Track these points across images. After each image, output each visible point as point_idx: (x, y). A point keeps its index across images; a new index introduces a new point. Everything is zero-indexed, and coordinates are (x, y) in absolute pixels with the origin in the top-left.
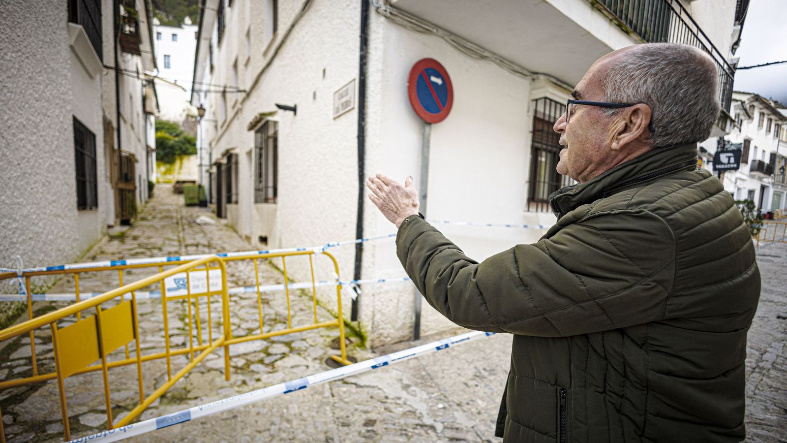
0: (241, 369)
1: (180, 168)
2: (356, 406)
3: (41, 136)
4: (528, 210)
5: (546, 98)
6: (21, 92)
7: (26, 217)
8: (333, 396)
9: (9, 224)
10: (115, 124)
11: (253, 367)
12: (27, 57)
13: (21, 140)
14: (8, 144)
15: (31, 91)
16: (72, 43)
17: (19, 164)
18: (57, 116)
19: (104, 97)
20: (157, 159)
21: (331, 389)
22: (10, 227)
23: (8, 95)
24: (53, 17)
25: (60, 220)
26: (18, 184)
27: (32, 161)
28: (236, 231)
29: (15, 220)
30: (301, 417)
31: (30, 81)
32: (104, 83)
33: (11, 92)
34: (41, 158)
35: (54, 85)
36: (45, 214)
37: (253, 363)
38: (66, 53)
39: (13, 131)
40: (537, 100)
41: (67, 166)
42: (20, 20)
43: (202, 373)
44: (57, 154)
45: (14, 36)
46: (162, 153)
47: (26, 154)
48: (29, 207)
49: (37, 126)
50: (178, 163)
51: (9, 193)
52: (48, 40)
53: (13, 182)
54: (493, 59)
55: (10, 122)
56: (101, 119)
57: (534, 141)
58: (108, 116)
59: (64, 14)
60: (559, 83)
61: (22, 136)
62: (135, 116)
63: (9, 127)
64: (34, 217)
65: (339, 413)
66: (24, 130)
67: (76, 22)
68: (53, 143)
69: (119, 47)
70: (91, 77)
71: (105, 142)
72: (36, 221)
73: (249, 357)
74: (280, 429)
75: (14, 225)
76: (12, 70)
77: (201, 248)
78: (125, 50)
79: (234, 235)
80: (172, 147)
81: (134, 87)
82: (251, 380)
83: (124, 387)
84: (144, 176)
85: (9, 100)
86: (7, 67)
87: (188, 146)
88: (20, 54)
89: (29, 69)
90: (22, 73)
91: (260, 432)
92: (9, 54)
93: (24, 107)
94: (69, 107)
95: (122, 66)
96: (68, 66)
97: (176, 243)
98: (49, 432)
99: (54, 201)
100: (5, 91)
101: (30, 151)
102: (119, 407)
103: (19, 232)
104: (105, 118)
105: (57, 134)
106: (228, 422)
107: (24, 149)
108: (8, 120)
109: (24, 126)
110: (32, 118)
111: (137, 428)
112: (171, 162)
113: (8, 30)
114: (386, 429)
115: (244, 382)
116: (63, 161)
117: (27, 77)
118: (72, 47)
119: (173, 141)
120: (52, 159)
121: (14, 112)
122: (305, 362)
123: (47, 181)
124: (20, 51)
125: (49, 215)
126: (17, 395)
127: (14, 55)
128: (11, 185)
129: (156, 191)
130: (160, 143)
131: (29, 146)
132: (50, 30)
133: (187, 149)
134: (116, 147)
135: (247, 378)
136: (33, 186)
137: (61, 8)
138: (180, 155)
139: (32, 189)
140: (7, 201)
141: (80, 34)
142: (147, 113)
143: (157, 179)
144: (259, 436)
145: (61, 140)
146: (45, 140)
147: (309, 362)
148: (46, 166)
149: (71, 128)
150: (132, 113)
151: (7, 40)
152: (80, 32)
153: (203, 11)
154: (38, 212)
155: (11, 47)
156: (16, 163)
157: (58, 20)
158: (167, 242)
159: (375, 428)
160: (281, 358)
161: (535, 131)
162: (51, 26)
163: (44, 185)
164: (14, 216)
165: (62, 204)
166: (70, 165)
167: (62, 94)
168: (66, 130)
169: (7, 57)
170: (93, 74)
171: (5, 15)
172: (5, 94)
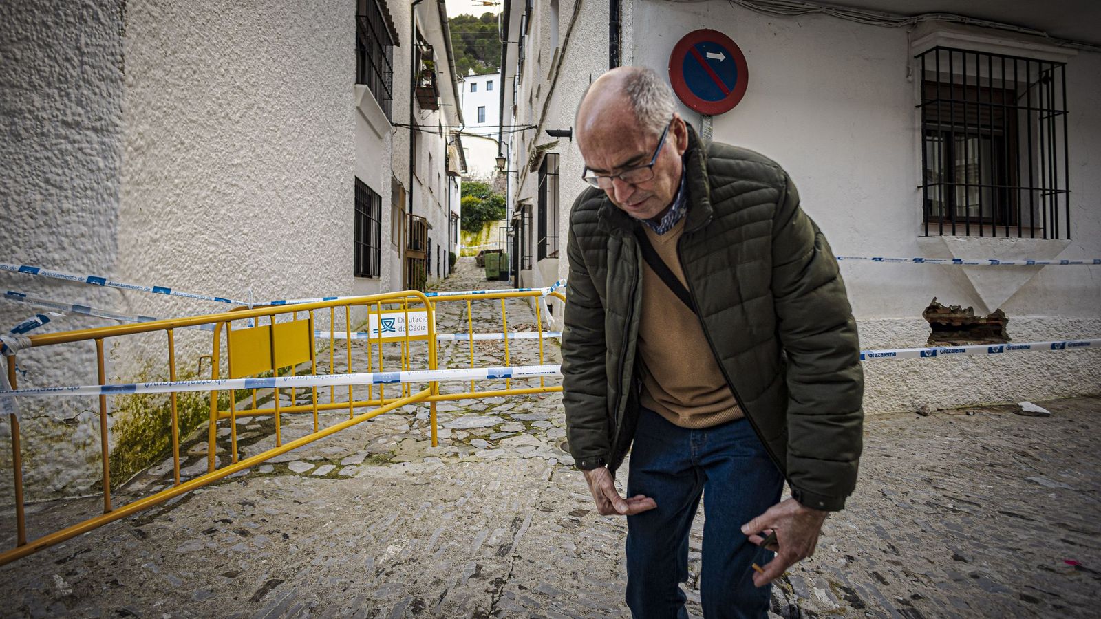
0: (460, 441)
1: (488, 237)
2: (572, 494)
3: (318, 196)
4: (927, 235)
5: (937, 48)
6: (300, 154)
7: (296, 275)
8: (550, 480)
9: (278, 280)
10: (407, 187)
11: (473, 442)
12: (310, 121)
13: (297, 200)
14: (284, 202)
15: (311, 153)
16: (358, 104)
17: (293, 223)
18: (337, 177)
19: (395, 157)
20: (462, 228)
21: (552, 473)
22: (279, 283)
23: (287, 157)
24: (340, 82)
25: (333, 283)
26: (291, 242)
27: (307, 221)
28: (529, 305)
29: (284, 277)
30: (498, 495)
31: (311, 144)
32: (395, 143)
33: (291, 155)
34: (317, 219)
35: (337, 146)
36: (317, 275)
37: (476, 437)
38: (351, 113)
39: (290, 191)
40: (922, 55)
41: (344, 229)
42: (304, 88)
43: (417, 441)
44: (335, 215)
45: (298, 102)
46: (468, 219)
47: (301, 214)
48: (300, 266)
49: (314, 186)
50: (485, 229)
51: (280, 249)
52: (333, 104)
53: (286, 240)
54: (824, 10)
55: (287, 182)
56: (389, 180)
57: (924, 121)
58: (399, 178)
59: (352, 76)
60: (968, 21)
61: (298, 196)
62: (435, 177)
63: (286, 187)
64: (305, 277)
65: (545, 497)
66: (301, 191)
67: (362, 83)
68: (330, 204)
69: (415, 103)
70: (380, 138)
71: (393, 205)
72: (307, 281)
73: (474, 432)
74: (467, 502)
75: (283, 282)
76: (293, 134)
77: (481, 323)
78: (423, 106)
79: (527, 309)
80: (479, 212)
81: (435, 145)
82: (464, 453)
83: (338, 443)
84: (444, 247)
85: (288, 162)
86: (289, 131)
87: (496, 208)
88: (302, 118)
89: (310, 132)
90: (303, 136)
91: (445, 501)
92: (291, 119)
93: (302, 168)
94: (351, 169)
95: (420, 122)
96: (353, 128)
97: (456, 318)
98: (261, 471)
99: (328, 264)
100: (285, 153)
101: (305, 210)
102: (326, 460)
103: (287, 289)
104: (394, 180)
105: (336, 195)
106: (418, 487)
107: (299, 209)
108: (285, 180)
109: (301, 186)
110: (310, 179)
111: (229, 384)
112: (478, 230)
113: (292, 98)
114: (596, 522)
115: (456, 455)
116: (341, 223)
117: (307, 139)
118: (358, 108)
119: (480, 203)
120: (329, 220)
121: (292, 173)
122: (537, 443)
123: (322, 242)
124: (302, 116)
125: (321, 278)
126: (250, 438)
127: (296, 120)
128: (283, 242)
129: (457, 264)
130: (467, 209)
131: (305, 206)
132: (336, 93)
133: (495, 212)
134: (407, 211)
135: (460, 451)
136: (306, 245)
137: (348, 72)
138: (487, 220)
139: (305, 248)
140: (279, 258)
141: (366, 95)
142: (451, 174)
143: (462, 250)
144: (442, 504)
145: (340, 201)
146: (322, 201)
147: (542, 443)
148: (321, 227)
149: (353, 190)
150: (431, 174)
151: (290, 107)
152: (366, 92)
153: (505, 46)
154: (308, 272)
155: (294, 113)
156: (290, 221)
157: (344, 83)
158: (447, 316)
159: (582, 519)
160: (510, 437)
161: (925, 105)
162: (337, 89)
163: (318, 246)
164: (284, 273)
165: (336, 268)
166: (348, 227)
167: (345, 155)
168: (346, 191)
169: (290, 123)
170: (381, 135)
171: (290, 85)
172: (284, 156)
